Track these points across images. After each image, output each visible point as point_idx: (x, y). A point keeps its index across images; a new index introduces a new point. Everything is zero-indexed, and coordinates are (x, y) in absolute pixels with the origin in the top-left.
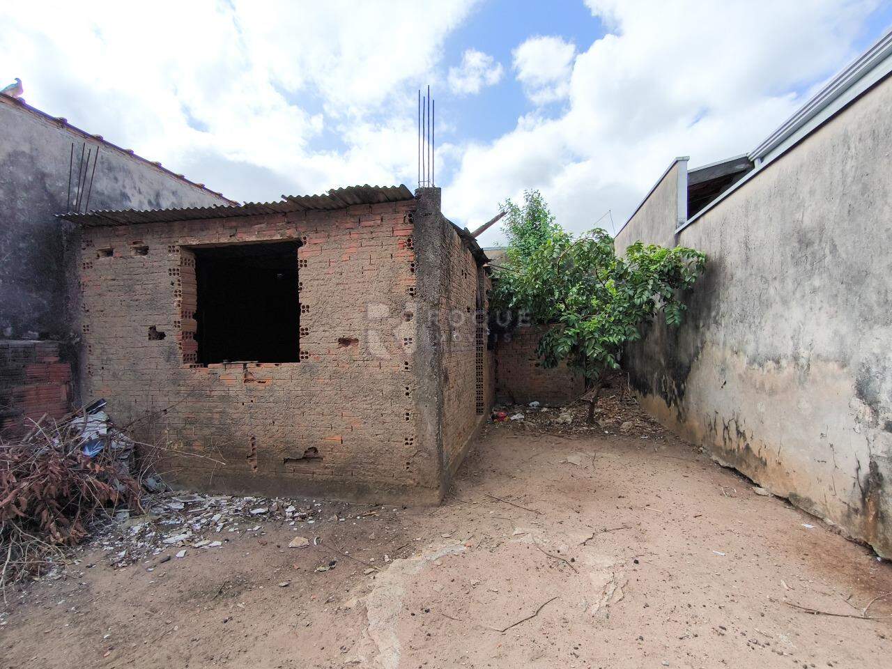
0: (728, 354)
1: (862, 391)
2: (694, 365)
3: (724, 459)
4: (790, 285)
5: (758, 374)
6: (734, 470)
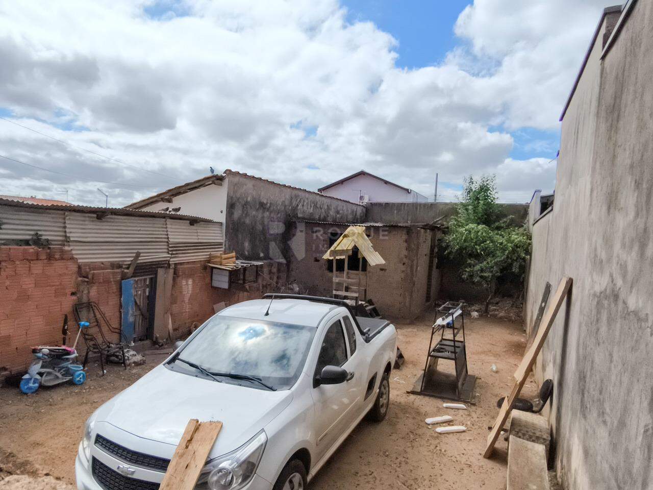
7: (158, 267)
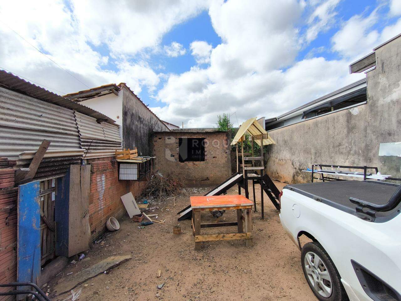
0: (275, 159)
1: (293, 164)
2: (268, 161)
3: (275, 179)
4: (284, 148)
5: (280, 162)
6: (277, 180)
7: (70, 164)
